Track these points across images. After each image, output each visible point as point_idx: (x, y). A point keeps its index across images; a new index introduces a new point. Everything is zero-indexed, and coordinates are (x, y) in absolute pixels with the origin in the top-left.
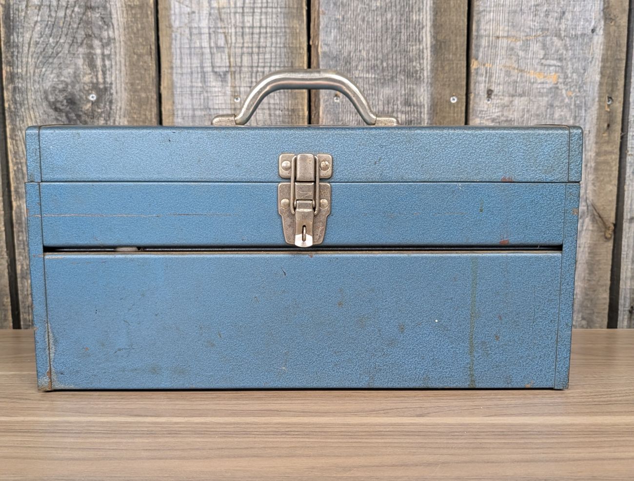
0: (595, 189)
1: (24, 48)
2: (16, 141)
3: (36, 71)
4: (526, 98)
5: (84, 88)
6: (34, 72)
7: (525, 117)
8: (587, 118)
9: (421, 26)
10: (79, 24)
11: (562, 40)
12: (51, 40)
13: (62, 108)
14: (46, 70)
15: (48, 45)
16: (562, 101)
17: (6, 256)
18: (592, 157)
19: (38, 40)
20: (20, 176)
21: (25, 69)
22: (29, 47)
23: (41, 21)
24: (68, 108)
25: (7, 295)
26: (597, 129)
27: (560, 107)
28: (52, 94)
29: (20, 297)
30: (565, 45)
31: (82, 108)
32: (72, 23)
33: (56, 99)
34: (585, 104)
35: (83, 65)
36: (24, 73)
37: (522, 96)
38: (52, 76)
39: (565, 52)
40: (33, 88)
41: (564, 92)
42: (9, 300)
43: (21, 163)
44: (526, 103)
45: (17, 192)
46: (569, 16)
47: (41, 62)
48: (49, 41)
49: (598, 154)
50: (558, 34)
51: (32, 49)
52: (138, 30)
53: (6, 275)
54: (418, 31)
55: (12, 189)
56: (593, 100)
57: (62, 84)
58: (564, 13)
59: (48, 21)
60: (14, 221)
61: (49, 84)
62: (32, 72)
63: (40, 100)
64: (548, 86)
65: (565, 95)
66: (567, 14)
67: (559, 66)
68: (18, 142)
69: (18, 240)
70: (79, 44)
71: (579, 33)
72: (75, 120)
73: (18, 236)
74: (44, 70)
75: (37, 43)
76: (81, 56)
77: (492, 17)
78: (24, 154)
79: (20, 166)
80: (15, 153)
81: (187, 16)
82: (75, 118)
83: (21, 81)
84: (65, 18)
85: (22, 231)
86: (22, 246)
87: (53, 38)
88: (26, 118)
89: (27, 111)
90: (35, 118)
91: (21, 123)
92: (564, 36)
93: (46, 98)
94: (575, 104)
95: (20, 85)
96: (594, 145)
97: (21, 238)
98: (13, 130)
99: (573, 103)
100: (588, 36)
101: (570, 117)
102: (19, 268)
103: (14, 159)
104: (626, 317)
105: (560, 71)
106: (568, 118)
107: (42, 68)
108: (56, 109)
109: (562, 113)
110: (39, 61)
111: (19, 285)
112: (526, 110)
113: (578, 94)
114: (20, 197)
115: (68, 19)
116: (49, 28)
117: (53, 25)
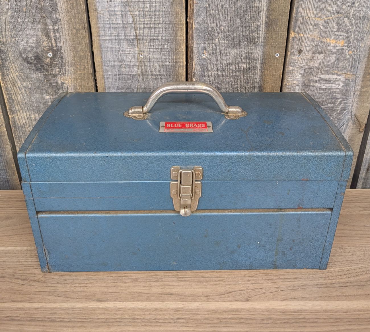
0: (358, 106)
1: (2, 26)
2: (6, 81)
3: (12, 40)
4: (323, 54)
5: (44, 49)
6: (11, 40)
7: (321, 66)
8: (359, 67)
9: (260, 10)
10: (36, 10)
11: (350, 20)
12: (19, 20)
13: (31, 61)
14: (18, 39)
15: (18, 24)
16: (345, 57)
17: (9, 144)
18: (359, 89)
19: (10, 20)
20: (11, 101)
21: (5, 39)
22: (6, 25)
23: (11, 8)
24: (35, 61)
25: (13, 163)
26: (364, 73)
27: (344, 60)
28: (24, 53)
30: (352, 23)
31: (44, 61)
32: (31, 9)
33: (27, 56)
34: (359, 59)
35: (42, 36)
36: (4, 41)
37: (320, 54)
38: (23, 43)
39: (351, 27)
40: (11, 50)
41: (347, 51)
42: (15, 165)
43: (11, 94)
44: (323, 58)
45: (11, 110)
46: (357, 5)
47: (14, 34)
48: (18, 21)
49: (362, 87)
50: (348, 16)
51: (7, 27)
52: (75, 14)
53: (11, 153)
54: (258, 13)
55: (8, 108)
56: (364, 56)
57: (30, 47)
58: (354, 3)
59: (15, 9)
60: (11, 126)
61: (22, 48)
62: (9, 40)
63: (17, 57)
64: (337, 48)
65: (347, 54)
66: (356, 3)
67: (346, 36)
68: (7, 82)
70: (38, 23)
71: (362, 15)
72: (41, 68)
73: (15, 133)
74: (17, 39)
75: (10, 22)
76: (40, 30)
77: (306, 5)
78: (11, 89)
79: (10, 96)
80: (6, 88)
81: (107, 3)
82: (40, 67)
83: (4, 46)
84: (26, 6)
85: (17, 131)
86: (18, 138)
87: (20, 19)
88: (10, 68)
89: (10, 64)
90: (15, 68)
91: (7, 71)
92: (352, 18)
93: (21, 56)
94: (353, 59)
95: (3, 49)
96: (361, 82)
97: (16, 134)
99: (351, 58)
100: (367, 17)
101: (348, 67)
103: (6, 92)
104: (364, 172)
105: (346, 39)
106: (347, 67)
107: (16, 38)
108: (28, 62)
109: (344, 64)
110: (13, 34)
112: (322, 62)
113: (355, 53)
114: (13, 112)
115: (28, 7)
116: (16, 13)
117: (19, 11)
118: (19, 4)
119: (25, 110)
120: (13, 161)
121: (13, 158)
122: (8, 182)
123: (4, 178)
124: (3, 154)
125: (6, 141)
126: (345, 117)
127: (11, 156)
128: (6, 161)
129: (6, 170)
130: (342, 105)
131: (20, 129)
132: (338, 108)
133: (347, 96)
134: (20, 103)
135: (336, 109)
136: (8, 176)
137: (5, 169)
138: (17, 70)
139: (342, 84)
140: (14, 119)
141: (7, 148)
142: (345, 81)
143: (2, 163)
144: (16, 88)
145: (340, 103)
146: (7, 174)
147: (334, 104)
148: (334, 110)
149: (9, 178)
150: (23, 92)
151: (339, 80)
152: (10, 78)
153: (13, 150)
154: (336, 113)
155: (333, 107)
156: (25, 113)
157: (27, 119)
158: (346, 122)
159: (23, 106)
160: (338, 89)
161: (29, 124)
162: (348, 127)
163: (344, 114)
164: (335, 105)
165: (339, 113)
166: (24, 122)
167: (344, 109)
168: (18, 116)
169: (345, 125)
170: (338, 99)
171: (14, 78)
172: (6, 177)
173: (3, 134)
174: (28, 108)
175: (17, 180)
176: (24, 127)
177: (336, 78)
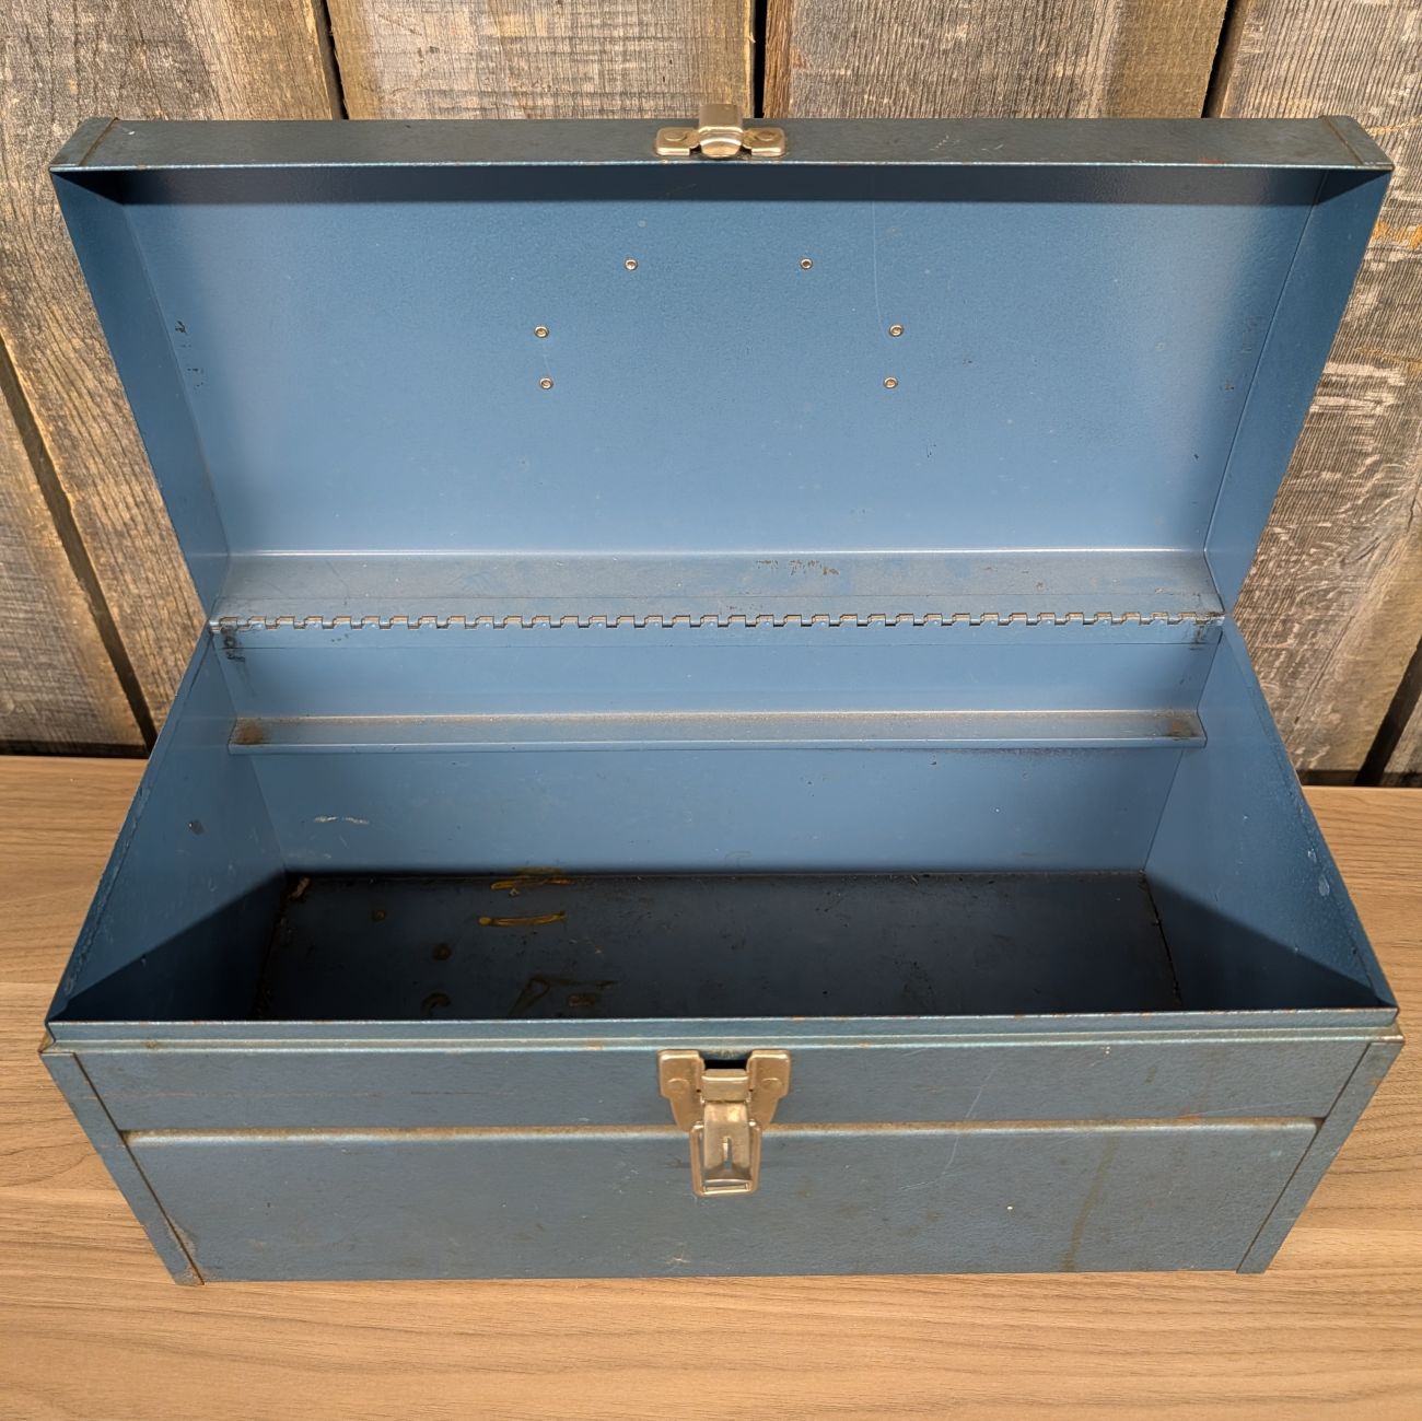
2: (36, 371)
3: (39, 210)
9: (1075, 95)
10: (122, 87)
12: (56, 128)
17: (80, 590)
19: (19, 131)
20: (67, 443)
21: (8, 208)
25: (102, 655)
29: (132, 659)
32: (100, 85)
36: (9, 217)
40: (42, 252)
42: (110, 663)
43: (61, 418)
45: (70, 476)
52: (285, 104)
53: (92, 624)
54: (1065, 107)
55: (57, 469)
59: (35, 82)
60: (80, 530)
62: (28, 211)
63: (69, 279)
68: (42, 373)
69: (97, 562)
73: (97, 558)
78: (62, 398)
79: (60, 424)
80: (42, 397)
81: (417, 58)
83: (9, 236)
84: (78, 71)
85: (103, 548)
86: (109, 573)
88: (45, 320)
89: (43, 305)
90: (67, 319)
91: (36, 332)
95: (7, 246)
97: (102, 560)
98: (21, 348)
102: (114, 612)
103: (43, 410)
110: (38, 186)
111: (125, 641)
114: (80, 484)
115: (88, 73)
116: (42, 100)
117: (52, 91)
118: (45, 62)
119: (124, 475)
120: (104, 651)
121: (99, 639)
122: (94, 716)
123: (79, 702)
124: (63, 625)
125: (68, 583)
126: (1381, 520)
127: (91, 630)
128: (78, 649)
129: (82, 677)
130: (1378, 476)
131: (115, 542)
132: (1358, 490)
133: (1404, 446)
134: (103, 451)
135: (1350, 490)
136: (92, 697)
137: (76, 672)
138: (73, 329)
139: (1389, 399)
140: (88, 508)
141: (74, 605)
142: (1406, 388)
143: (64, 652)
144: (80, 395)
145: (1372, 470)
146: (84, 688)
147: (1348, 473)
148: (1343, 497)
149: (96, 701)
150: (110, 409)
151: (1383, 382)
152: (52, 358)
153: (95, 612)
154: (1349, 505)
155: (1338, 484)
156: (125, 488)
157: (137, 505)
158: (1385, 540)
159: (115, 462)
160: (1372, 416)
161: (146, 524)
162: (1390, 558)
163: (1383, 510)
164: (1351, 478)
165: (1363, 507)
166: (127, 516)
167: (1382, 493)
168: (99, 494)
169: (1377, 552)
170: (1367, 455)
171: (68, 359)
172: (84, 700)
173: (51, 558)
174: (136, 468)
175: (125, 711)
176: (130, 535)
177: (1371, 377)
